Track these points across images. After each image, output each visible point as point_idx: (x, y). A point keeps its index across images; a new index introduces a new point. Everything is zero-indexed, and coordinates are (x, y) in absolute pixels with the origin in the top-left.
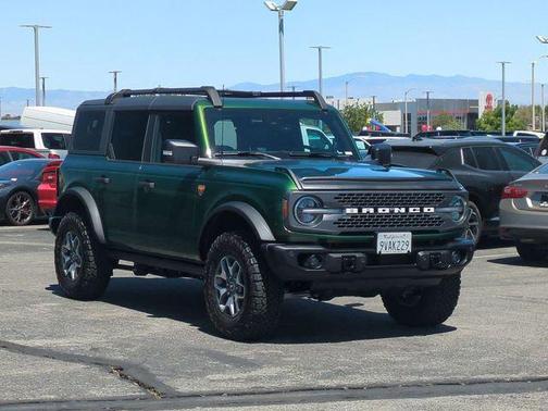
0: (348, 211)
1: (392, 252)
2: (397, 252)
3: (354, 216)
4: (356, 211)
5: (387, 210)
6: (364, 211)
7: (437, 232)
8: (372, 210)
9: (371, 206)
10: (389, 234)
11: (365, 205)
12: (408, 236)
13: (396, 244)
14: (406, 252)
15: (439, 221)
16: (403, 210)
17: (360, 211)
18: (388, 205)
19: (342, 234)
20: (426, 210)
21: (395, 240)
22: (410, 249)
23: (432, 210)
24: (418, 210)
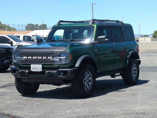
0: (24, 57)
2: (37, 71)
3: (26, 59)
4: (26, 58)
5: (36, 58)
6: (29, 58)
8: (31, 58)
9: (30, 56)
10: (34, 65)
11: (29, 56)
12: (40, 66)
13: (37, 69)
14: (40, 71)
15: (54, 61)
16: (41, 58)
17: (27, 58)
18: (36, 56)
19: (23, 64)
21: (36, 67)
22: (41, 70)
23: (51, 58)
24: (46, 58)
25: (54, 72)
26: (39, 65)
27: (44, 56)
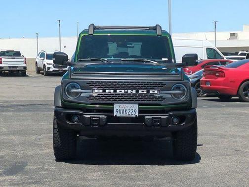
0: (96, 91)
1: (125, 115)
2: (128, 116)
3: (100, 94)
4: (101, 91)
5: (123, 91)
6: (107, 91)
7: (159, 105)
8: (112, 91)
10: (122, 105)
12: (136, 107)
13: (127, 112)
14: (134, 116)
15: (162, 99)
16: (134, 92)
17: (104, 91)
18: (123, 89)
19: (93, 104)
20: (151, 92)
21: (126, 109)
22: (137, 114)
23: (156, 92)
24: (145, 92)
25: (162, 117)
26: (132, 105)
27: (141, 88)
